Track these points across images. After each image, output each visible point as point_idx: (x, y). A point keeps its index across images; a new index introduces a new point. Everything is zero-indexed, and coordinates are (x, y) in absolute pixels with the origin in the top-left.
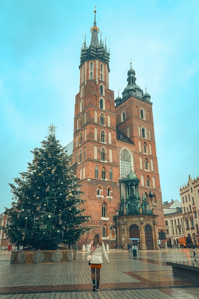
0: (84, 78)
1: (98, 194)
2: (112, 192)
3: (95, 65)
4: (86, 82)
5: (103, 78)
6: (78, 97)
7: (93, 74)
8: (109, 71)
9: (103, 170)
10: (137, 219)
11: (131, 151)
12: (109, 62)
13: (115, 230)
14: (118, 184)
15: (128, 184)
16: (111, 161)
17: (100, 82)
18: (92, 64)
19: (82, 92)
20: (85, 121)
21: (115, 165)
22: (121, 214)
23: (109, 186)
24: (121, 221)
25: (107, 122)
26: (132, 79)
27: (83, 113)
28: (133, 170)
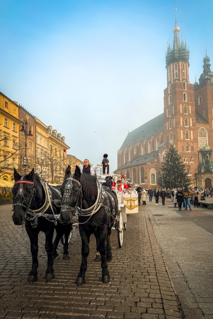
0: (171, 78)
1: (185, 161)
2: (193, 159)
3: (179, 66)
4: (172, 81)
5: (185, 75)
6: (166, 91)
7: (178, 73)
8: (189, 66)
9: (187, 145)
10: (210, 175)
11: (206, 129)
12: (189, 59)
13: (195, 181)
14: (197, 153)
15: (204, 153)
16: (192, 138)
17: (183, 80)
18: (176, 64)
19: (169, 88)
20: (173, 112)
21: (196, 140)
22: (200, 172)
23: (191, 156)
24: (199, 176)
25: (189, 111)
26: (208, 66)
27: (171, 106)
28: (208, 142)
